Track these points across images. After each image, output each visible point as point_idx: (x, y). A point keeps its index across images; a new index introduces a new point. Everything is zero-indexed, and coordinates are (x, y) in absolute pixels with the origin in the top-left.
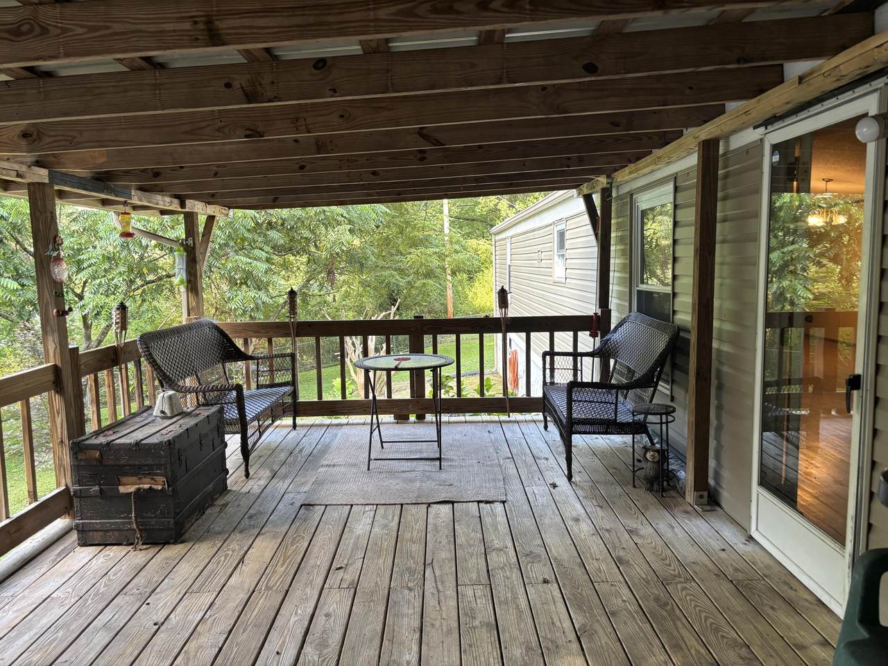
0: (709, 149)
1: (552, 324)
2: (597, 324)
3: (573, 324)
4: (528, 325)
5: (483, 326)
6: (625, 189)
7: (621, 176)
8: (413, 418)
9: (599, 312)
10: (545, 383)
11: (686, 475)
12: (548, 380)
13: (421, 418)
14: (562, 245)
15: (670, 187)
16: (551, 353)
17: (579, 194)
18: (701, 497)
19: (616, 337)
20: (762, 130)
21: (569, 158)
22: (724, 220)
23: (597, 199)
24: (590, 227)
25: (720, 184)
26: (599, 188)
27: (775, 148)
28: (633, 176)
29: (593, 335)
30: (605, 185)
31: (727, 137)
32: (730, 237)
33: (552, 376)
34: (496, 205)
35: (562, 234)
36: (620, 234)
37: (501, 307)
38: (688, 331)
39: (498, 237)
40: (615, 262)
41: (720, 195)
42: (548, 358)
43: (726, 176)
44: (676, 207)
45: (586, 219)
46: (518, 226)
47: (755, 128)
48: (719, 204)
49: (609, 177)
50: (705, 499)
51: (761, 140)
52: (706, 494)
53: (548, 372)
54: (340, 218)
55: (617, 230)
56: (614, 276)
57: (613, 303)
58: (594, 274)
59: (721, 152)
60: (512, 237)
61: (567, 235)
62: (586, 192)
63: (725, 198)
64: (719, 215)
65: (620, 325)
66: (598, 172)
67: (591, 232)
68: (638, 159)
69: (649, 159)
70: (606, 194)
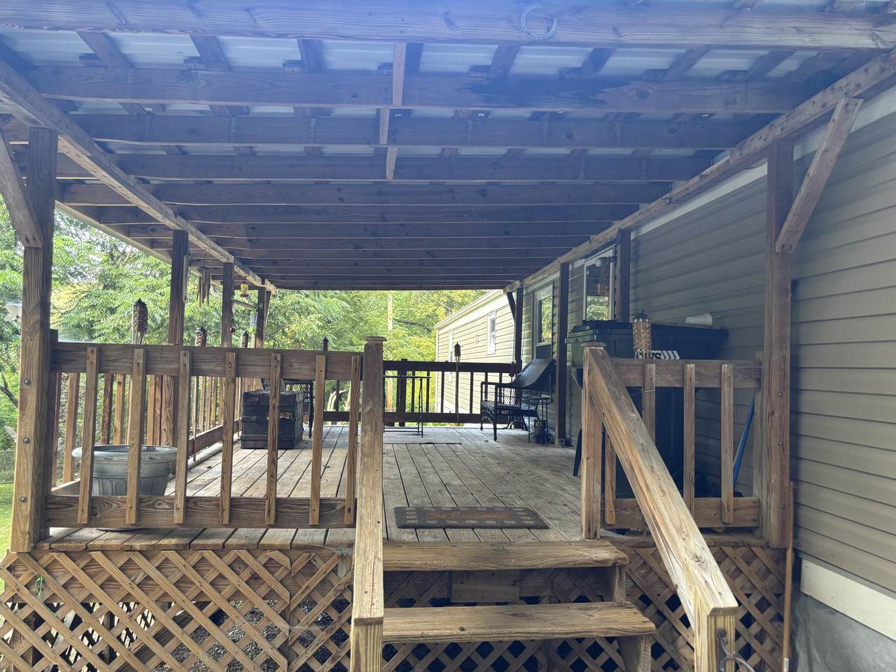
0: (564, 267)
1: (486, 368)
2: (513, 368)
3: (499, 368)
4: (472, 368)
5: (444, 367)
6: (530, 290)
7: (528, 281)
8: (397, 424)
9: (515, 361)
10: (482, 401)
11: (555, 433)
12: (484, 399)
13: (402, 425)
14: (493, 329)
15: (551, 287)
16: (486, 383)
17: (504, 292)
18: (562, 441)
19: (524, 374)
20: (584, 260)
21: (498, 269)
22: (572, 302)
23: (514, 295)
24: (511, 314)
25: (570, 285)
26: (515, 288)
27: (588, 268)
28: (534, 281)
29: (511, 375)
30: (519, 286)
31: (573, 262)
32: (575, 310)
33: (486, 397)
34: (434, 311)
35: (493, 322)
36: (527, 315)
37: (456, 355)
38: (556, 362)
39: (441, 332)
40: (525, 333)
41: (570, 290)
42: (484, 386)
43: (573, 281)
44: (553, 297)
45: (509, 309)
46: (459, 320)
47: (581, 259)
48: (569, 295)
49: (521, 281)
50: (564, 443)
51: (583, 265)
52: (564, 440)
53: (484, 394)
54: (313, 309)
55: (526, 314)
56: (524, 341)
57: (523, 358)
58: (512, 344)
59: (570, 269)
60: (454, 329)
61: (497, 321)
62: (508, 291)
63: (572, 292)
64: (570, 299)
65: (527, 367)
66: (515, 278)
67: (512, 317)
68: (536, 271)
69: (541, 271)
70: (520, 291)
